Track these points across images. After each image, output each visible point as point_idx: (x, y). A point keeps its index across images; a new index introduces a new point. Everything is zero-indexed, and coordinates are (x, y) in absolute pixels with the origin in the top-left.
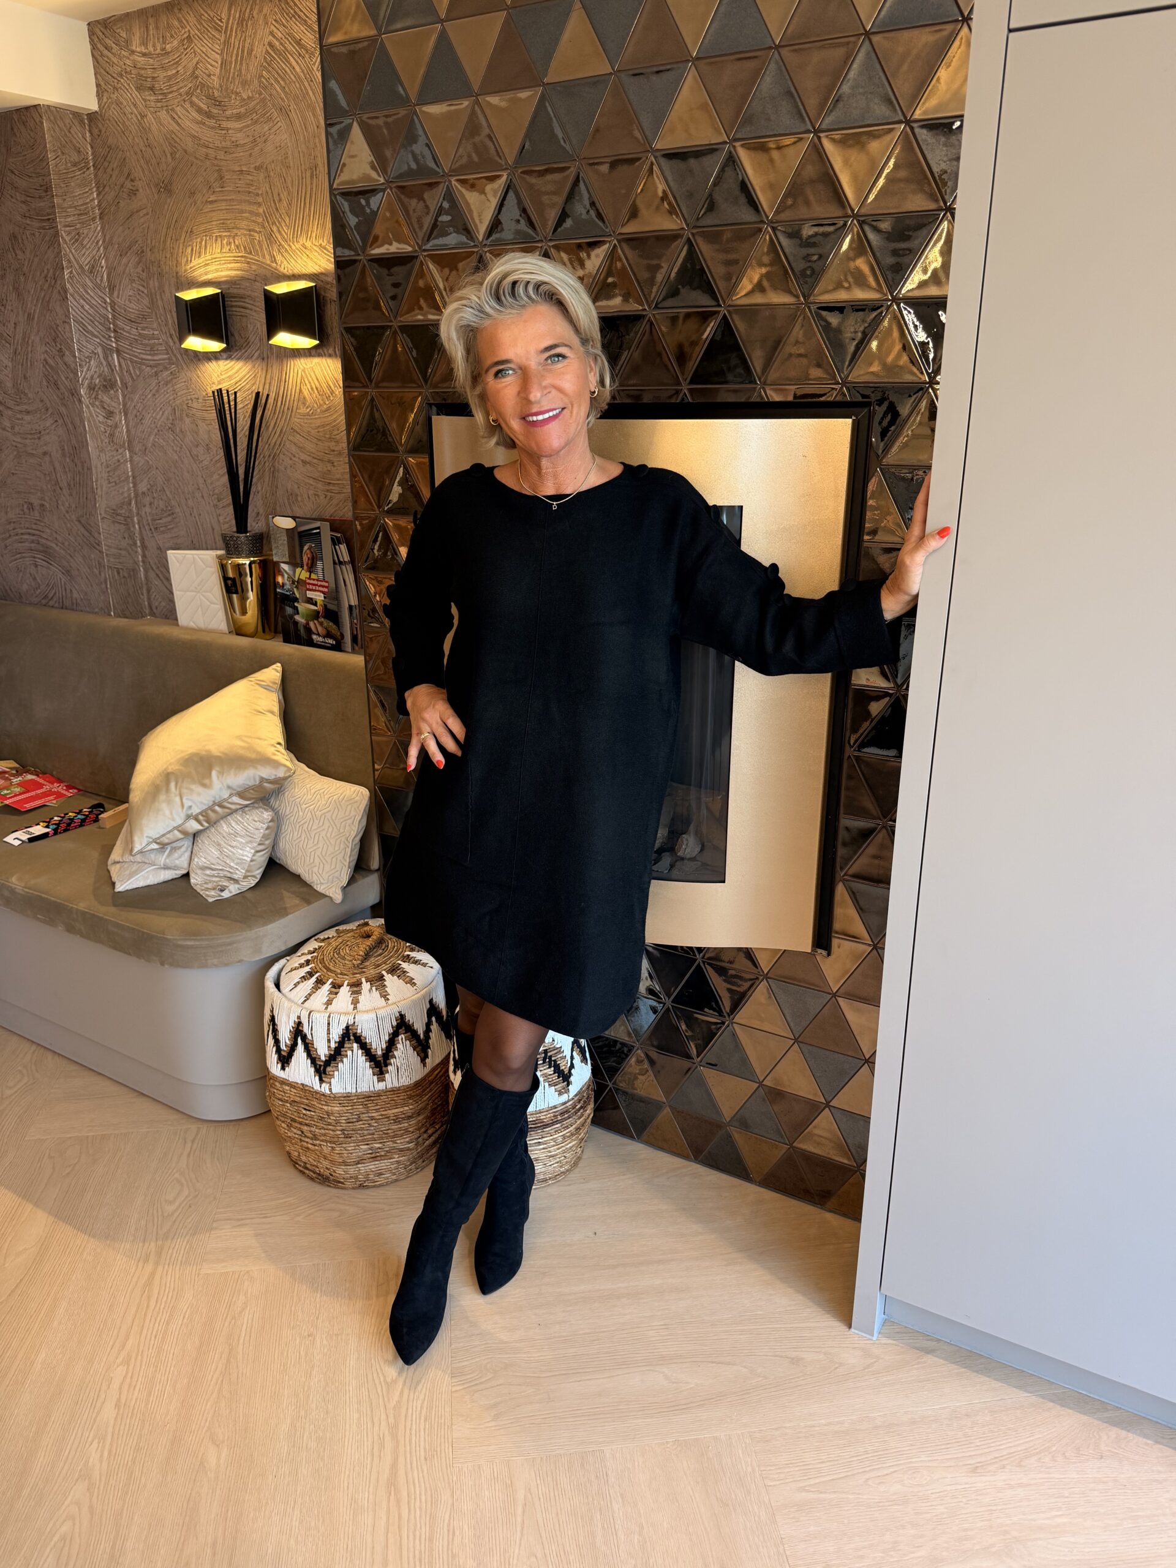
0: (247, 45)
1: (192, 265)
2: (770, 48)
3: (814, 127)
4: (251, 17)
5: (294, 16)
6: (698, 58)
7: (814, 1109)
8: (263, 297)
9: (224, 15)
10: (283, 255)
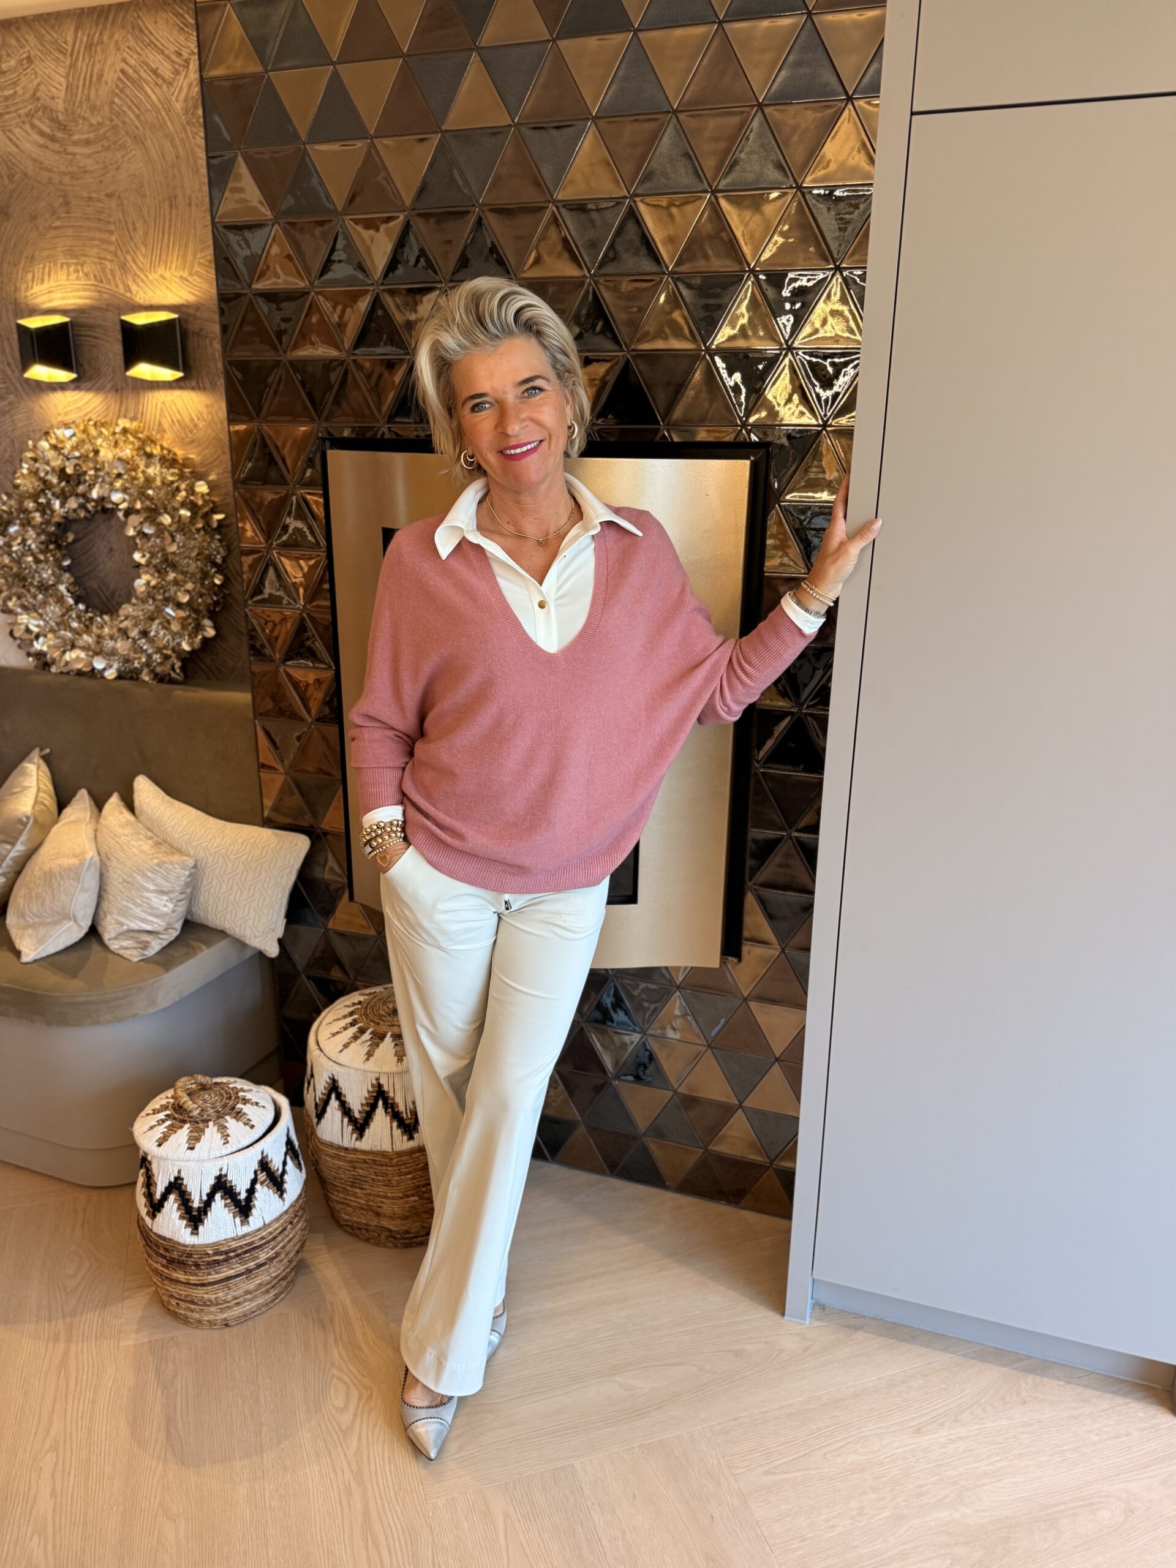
0: (96, 71)
1: (33, 291)
2: (668, 112)
3: (711, 188)
4: (102, 42)
6: (597, 117)
7: (727, 1111)
8: (118, 327)
9: (70, 38)
10: (138, 286)
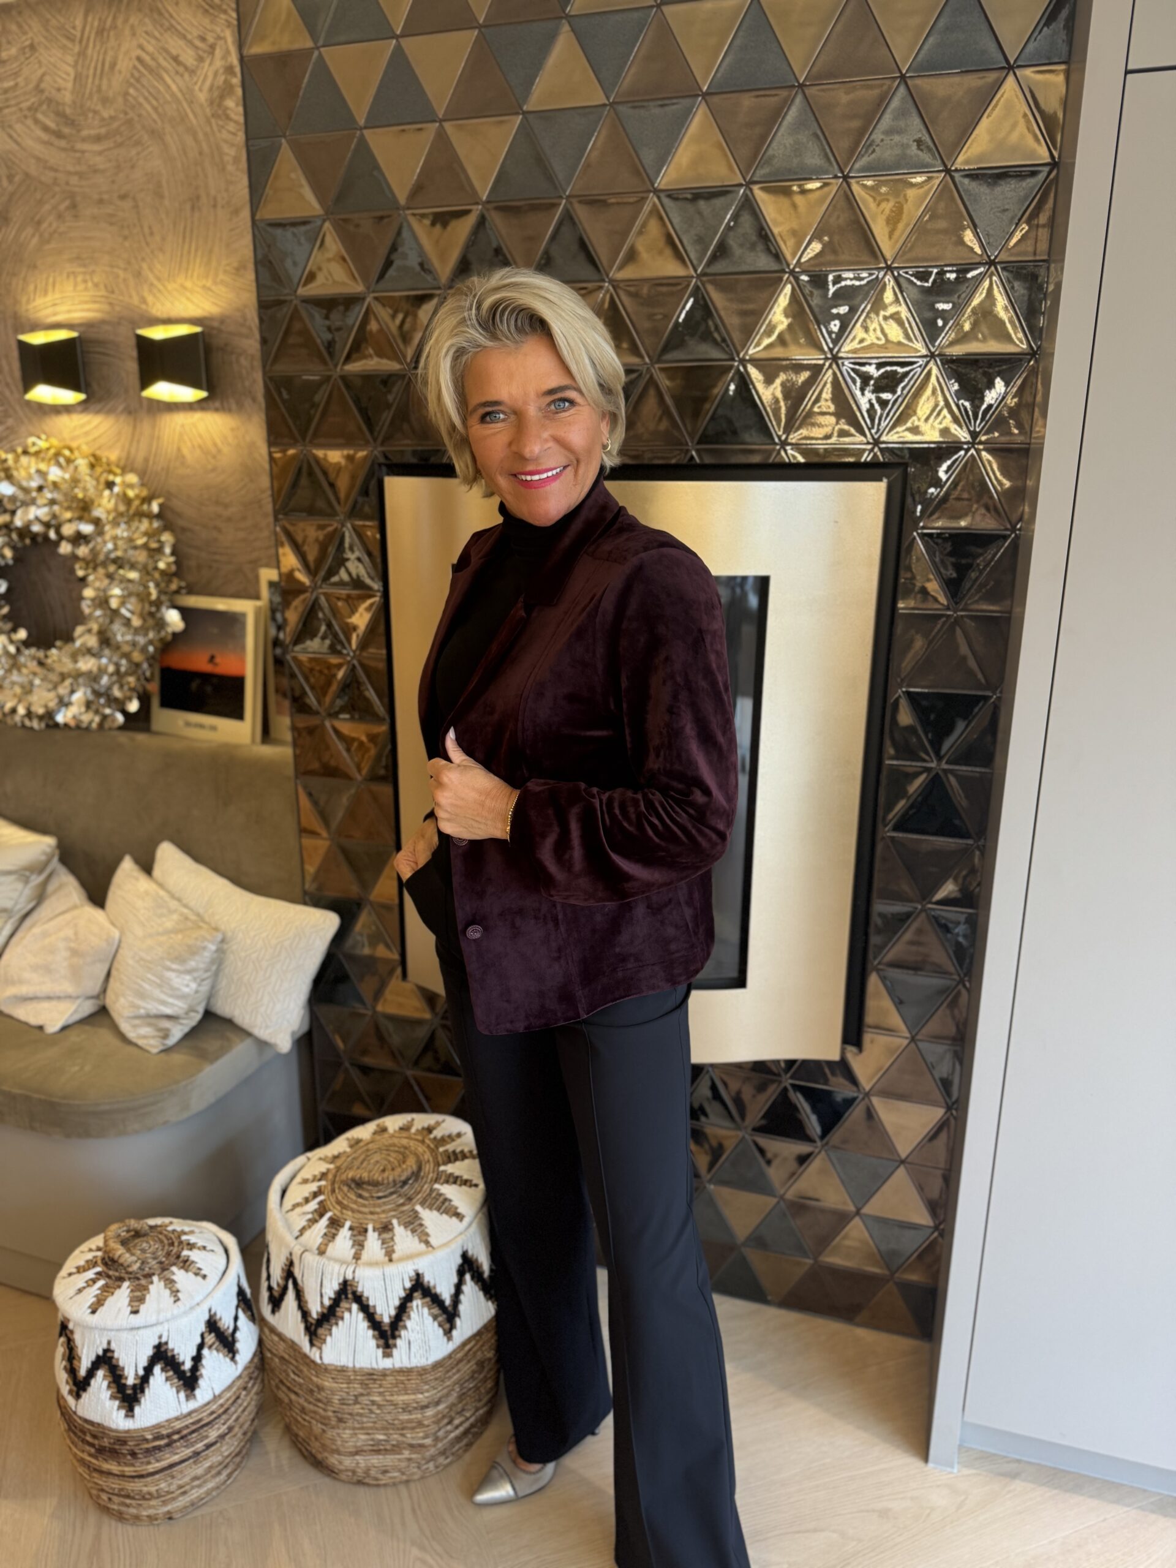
0: (108, 59)
1: (36, 303)
3: (842, 172)
4: (116, 27)
5: (169, 29)
6: (708, 93)
7: (842, 1219)
8: (133, 342)
9: (79, 23)
10: (154, 296)
